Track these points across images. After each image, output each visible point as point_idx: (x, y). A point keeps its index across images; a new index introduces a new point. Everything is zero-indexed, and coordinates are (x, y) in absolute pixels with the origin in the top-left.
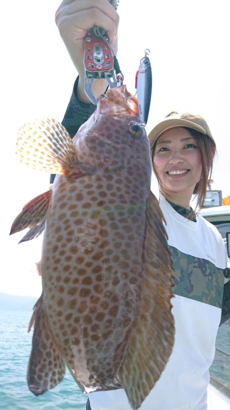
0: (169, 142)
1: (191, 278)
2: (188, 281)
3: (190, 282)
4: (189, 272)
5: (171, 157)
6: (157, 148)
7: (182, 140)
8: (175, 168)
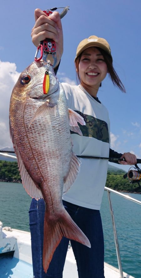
0: (90, 55)
1: (102, 131)
2: (100, 133)
3: (101, 133)
4: (101, 128)
5: (90, 64)
6: (82, 58)
7: (97, 55)
8: (92, 71)
